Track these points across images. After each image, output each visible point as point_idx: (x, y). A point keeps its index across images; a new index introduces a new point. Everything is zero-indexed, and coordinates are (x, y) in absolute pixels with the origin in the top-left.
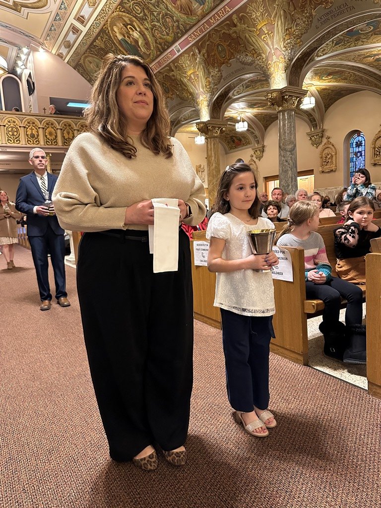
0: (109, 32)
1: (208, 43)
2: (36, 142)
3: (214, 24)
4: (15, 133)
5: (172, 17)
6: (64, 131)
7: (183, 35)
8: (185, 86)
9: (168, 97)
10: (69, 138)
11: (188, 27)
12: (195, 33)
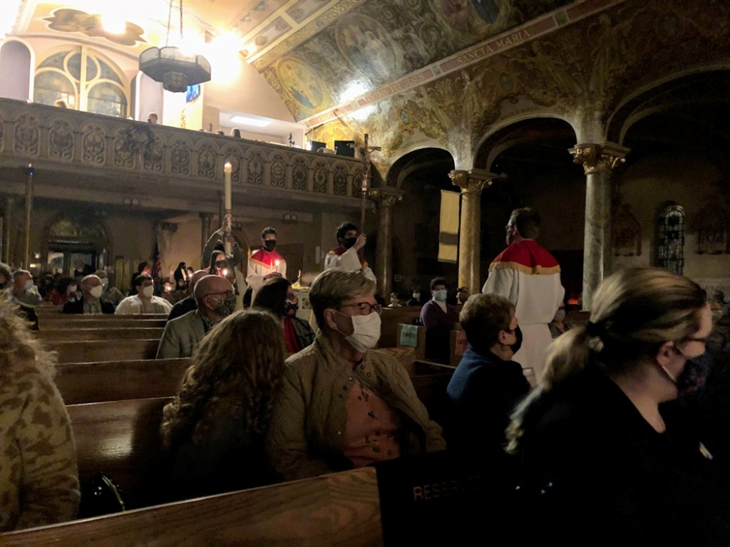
0: (334, 35)
1: (487, 70)
2: (210, 174)
3: (501, 47)
4: (184, 159)
5: (439, 31)
6: (250, 161)
7: (449, 54)
8: (437, 119)
9: (406, 130)
10: (255, 172)
11: (461, 45)
12: (470, 55)
